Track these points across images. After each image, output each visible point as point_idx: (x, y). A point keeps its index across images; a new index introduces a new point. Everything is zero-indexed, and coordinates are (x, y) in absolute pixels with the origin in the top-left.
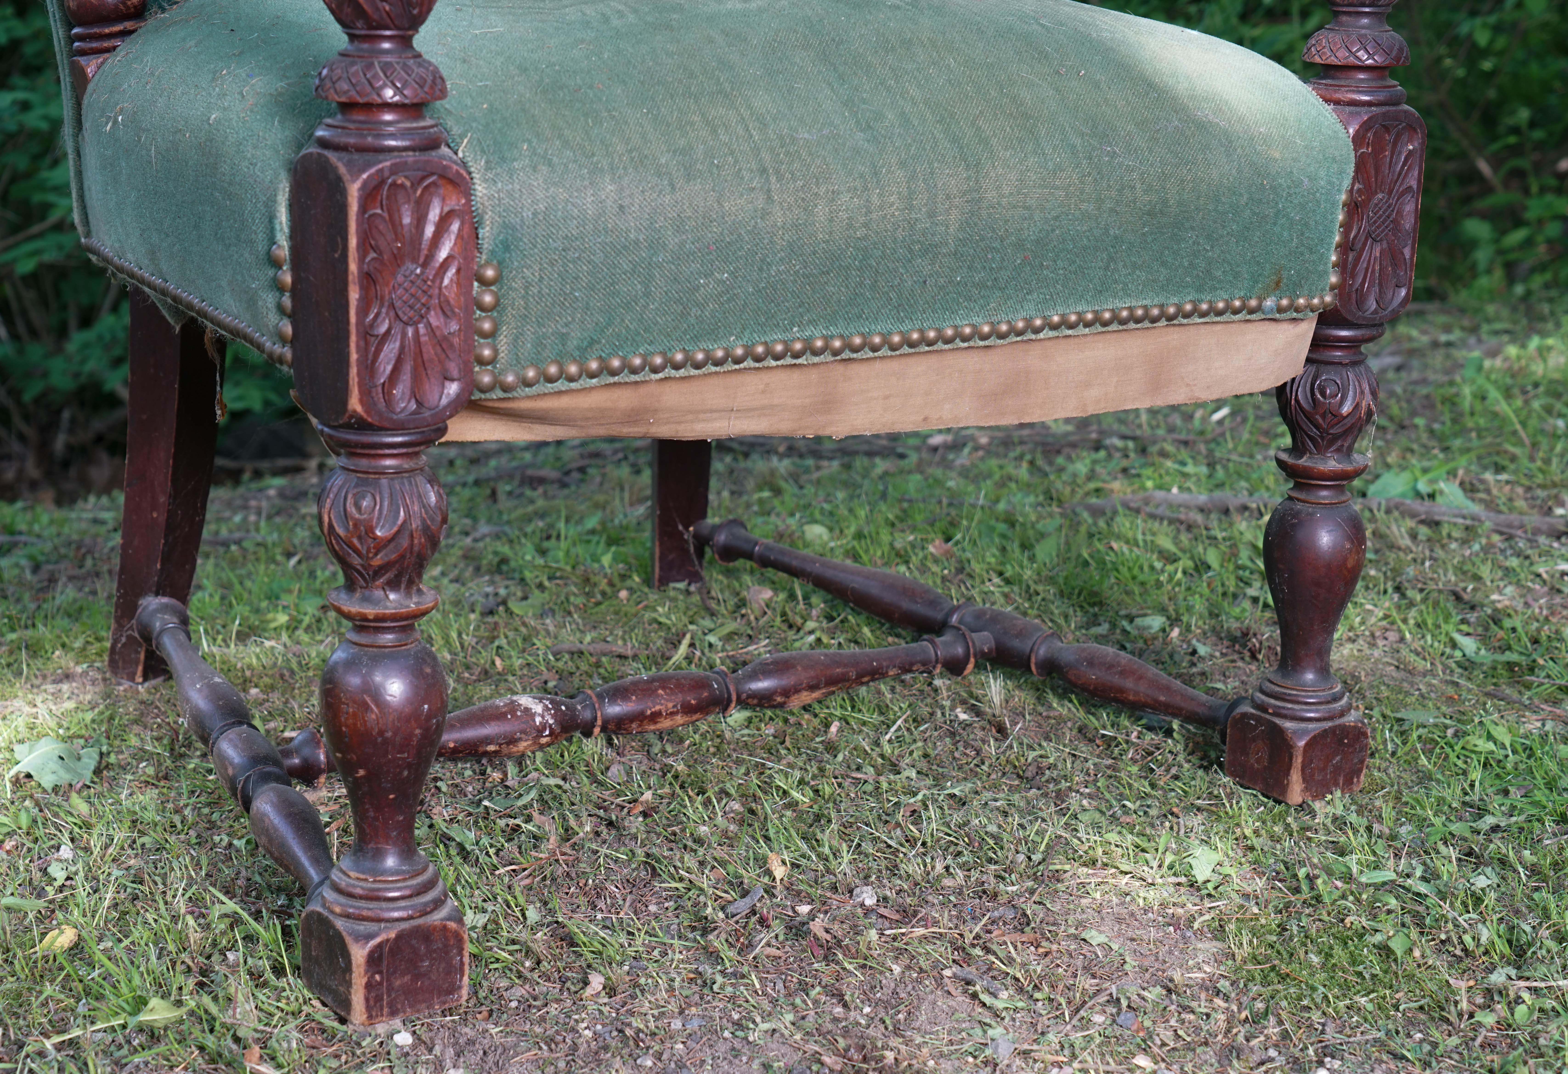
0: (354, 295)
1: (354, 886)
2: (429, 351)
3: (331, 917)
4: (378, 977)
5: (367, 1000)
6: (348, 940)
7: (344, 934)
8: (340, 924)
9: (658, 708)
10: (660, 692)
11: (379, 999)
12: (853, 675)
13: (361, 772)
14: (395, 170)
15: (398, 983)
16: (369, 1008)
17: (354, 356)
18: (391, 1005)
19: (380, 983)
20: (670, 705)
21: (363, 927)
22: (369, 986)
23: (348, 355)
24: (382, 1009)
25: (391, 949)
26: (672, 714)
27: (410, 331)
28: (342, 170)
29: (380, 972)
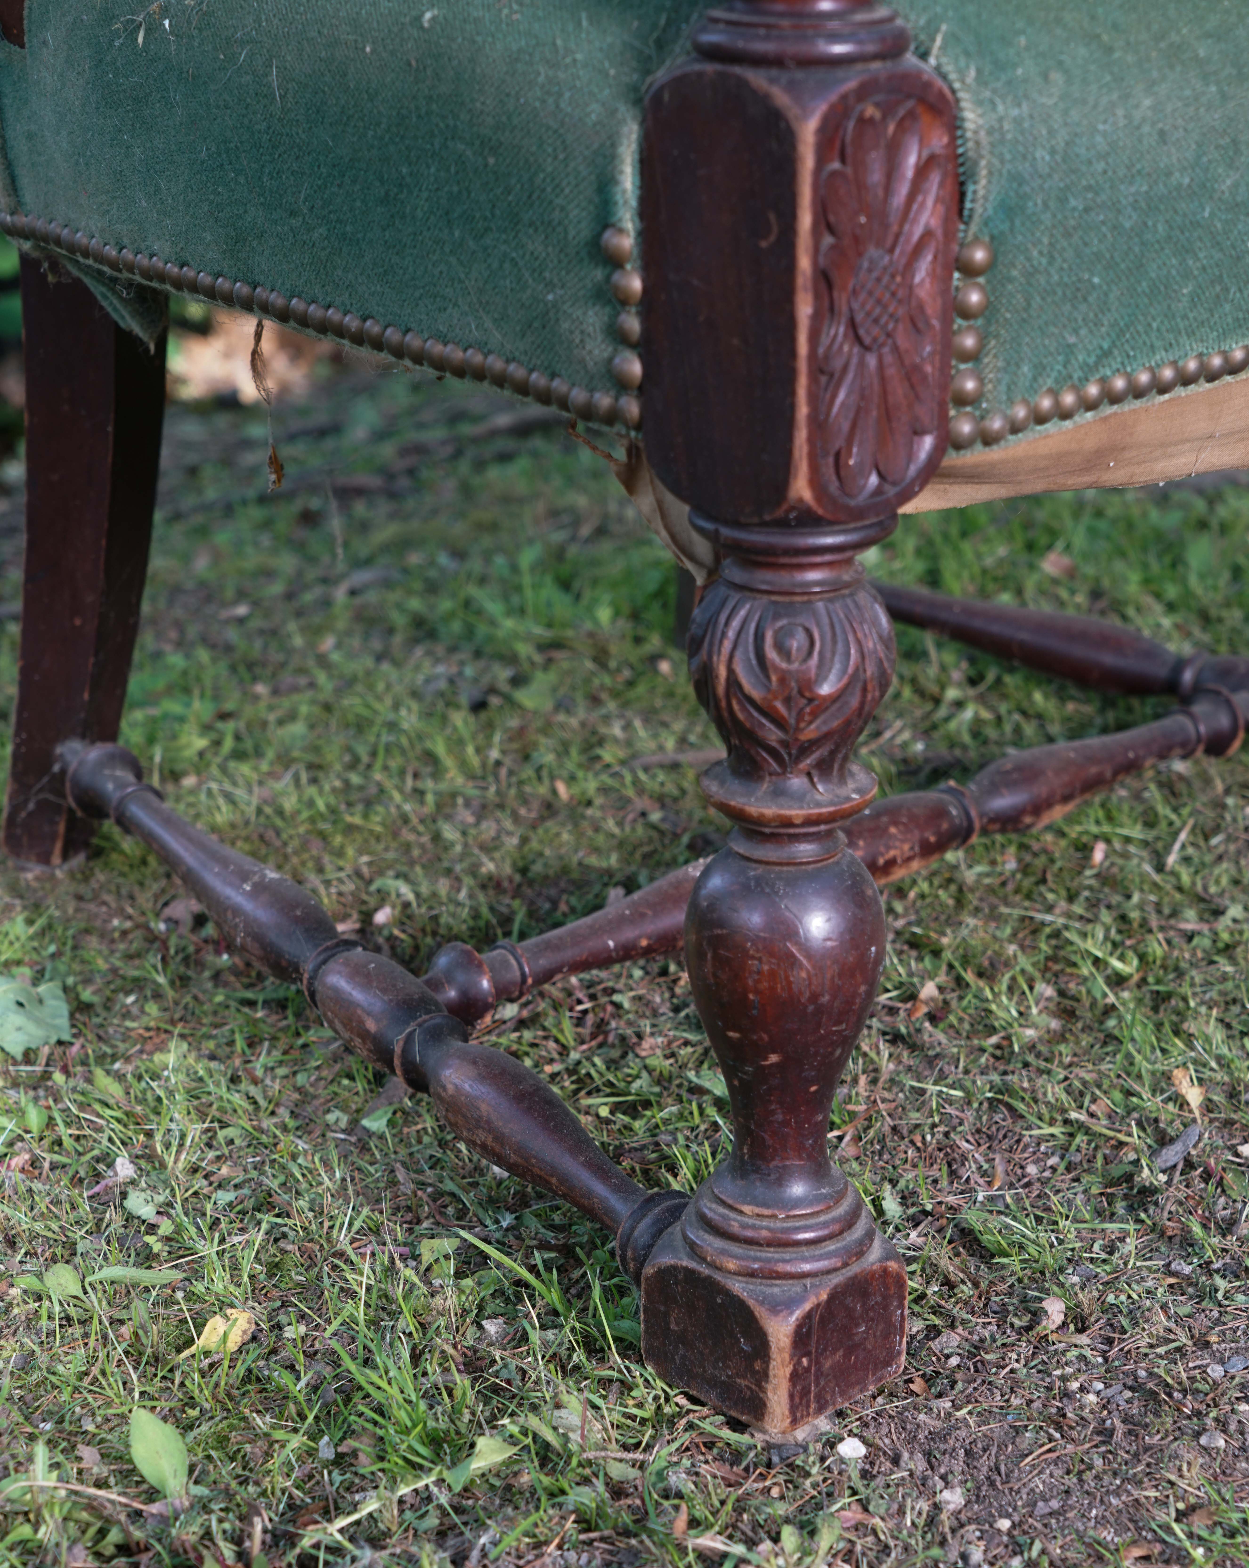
0: (804, 309)
1: (753, 1227)
2: (899, 391)
3: (718, 1277)
4: (805, 1361)
5: (791, 1396)
6: (760, 1311)
7: (751, 1303)
8: (737, 1287)
9: (892, 853)
10: (893, 830)
11: (805, 1392)
12: (1108, 774)
13: (774, 1058)
14: (863, 92)
15: (827, 1364)
16: (793, 1409)
17: (803, 411)
18: (819, 1397)
19: (807, 1370)
20: (906, 847)
21: (777, 1289)
22: (794, 1377)
23: (792, 408)
24: (808, 1406)
25: (822, 1317)
26: (909, 859)
27: (872, 361)
28: (781, 98)
29: (808, 1354)
